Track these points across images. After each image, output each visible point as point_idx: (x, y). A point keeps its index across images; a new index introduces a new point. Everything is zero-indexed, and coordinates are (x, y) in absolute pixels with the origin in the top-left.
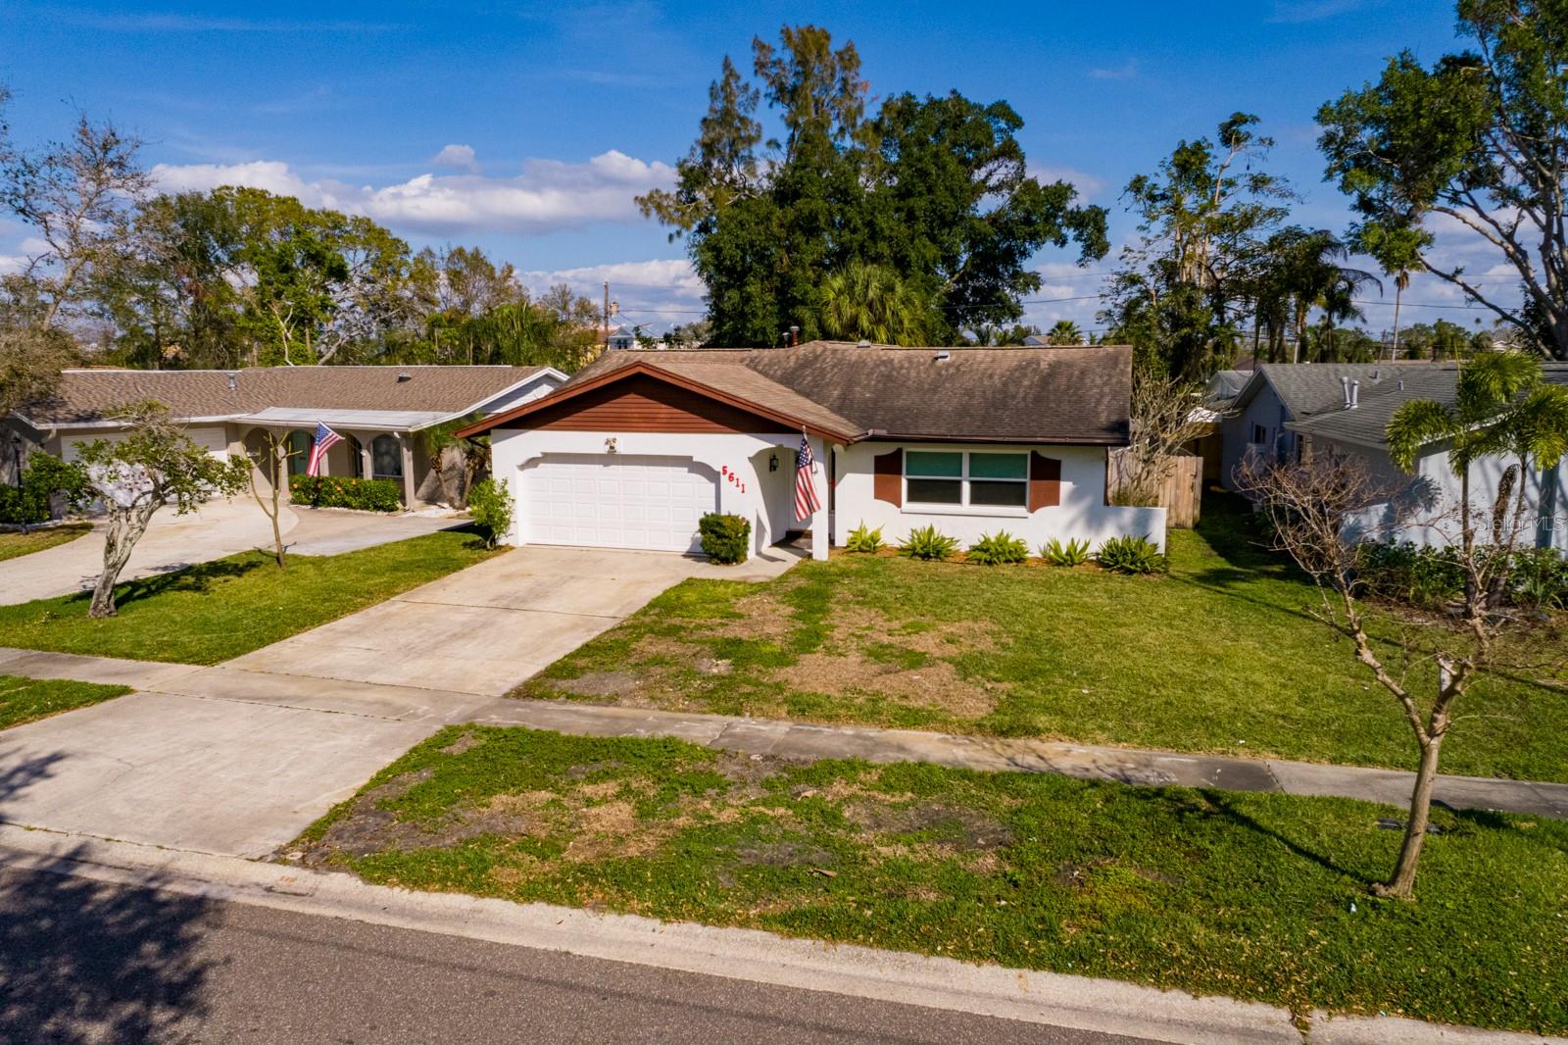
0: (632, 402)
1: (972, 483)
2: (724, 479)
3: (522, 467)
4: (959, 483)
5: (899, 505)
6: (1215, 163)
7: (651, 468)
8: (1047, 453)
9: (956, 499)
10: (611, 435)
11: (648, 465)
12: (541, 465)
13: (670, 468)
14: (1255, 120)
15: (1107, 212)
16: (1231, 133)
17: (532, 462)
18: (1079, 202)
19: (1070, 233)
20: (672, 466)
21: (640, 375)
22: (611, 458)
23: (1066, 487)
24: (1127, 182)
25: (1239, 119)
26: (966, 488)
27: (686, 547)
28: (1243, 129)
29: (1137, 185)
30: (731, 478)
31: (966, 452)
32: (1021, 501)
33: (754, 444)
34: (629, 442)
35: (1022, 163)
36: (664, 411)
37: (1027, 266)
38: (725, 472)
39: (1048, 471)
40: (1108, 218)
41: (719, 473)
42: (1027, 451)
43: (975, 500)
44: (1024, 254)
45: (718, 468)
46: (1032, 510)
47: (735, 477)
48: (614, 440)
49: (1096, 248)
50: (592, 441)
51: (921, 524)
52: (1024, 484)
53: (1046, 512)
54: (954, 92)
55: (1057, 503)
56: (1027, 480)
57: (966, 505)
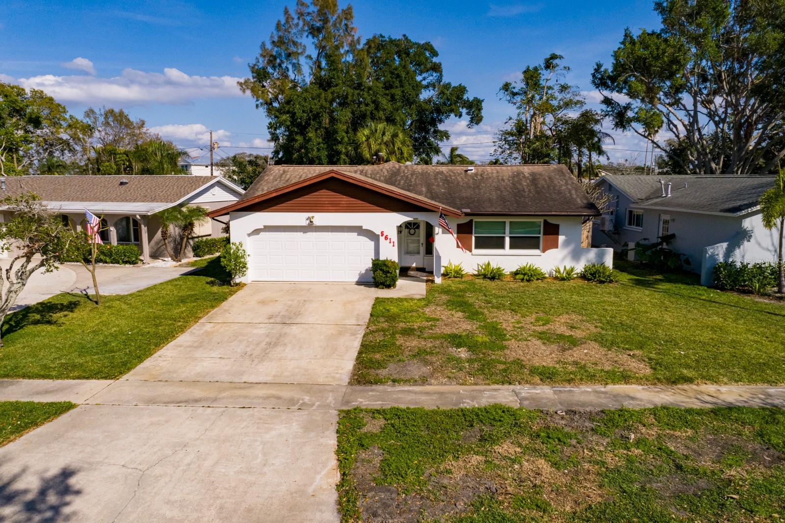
0: (324, 195)
1: (511, 237)
2: (382, 239)
3: (249, 235)
4: (504, 237)
5: (471, 251)
6: (543, 77)
7: (333, 233)
8: (552, 221)
9: (502, 246)
10: (310, 214)
11: (332, 232)
12: (261, 233)
13: (346, 234)
14: (561, 57)
15: (483, 101)
16: (548, 65)
17: (257, 232)
18: (469, 96)
19: (464, 111)
20: (347, 232)
21: (333, 178)
22: (310, 228)
23: (561, 238)
24: (501, 85)
25: (554, 57)
26: (507, 240)
27: (356, 279)
28: (555, 62)
29: (506, 87)
30: (386, 238)
31: (508, 220)
32: (537, 247)
33: (400, 218)
34: (321, 218)
35: (441, 74)
36: (345, 199)
38: (382, 235)
39: (552, 230)
40: (483, 104)
41: (379, 235)
42: (541, 220)
43: (512, 247)
44: (441, 121)
45: (378, 232)
46: (544, 251)
47: (389, 237)
48: (313, 217)
49: (476, 119)
50: (299, 218)
51: (483, 261)
52: (539, 237)
53: (551, 252)
54: (404, 36)
55: (557, 247)
56: (541, 235)
57: (507, 250)
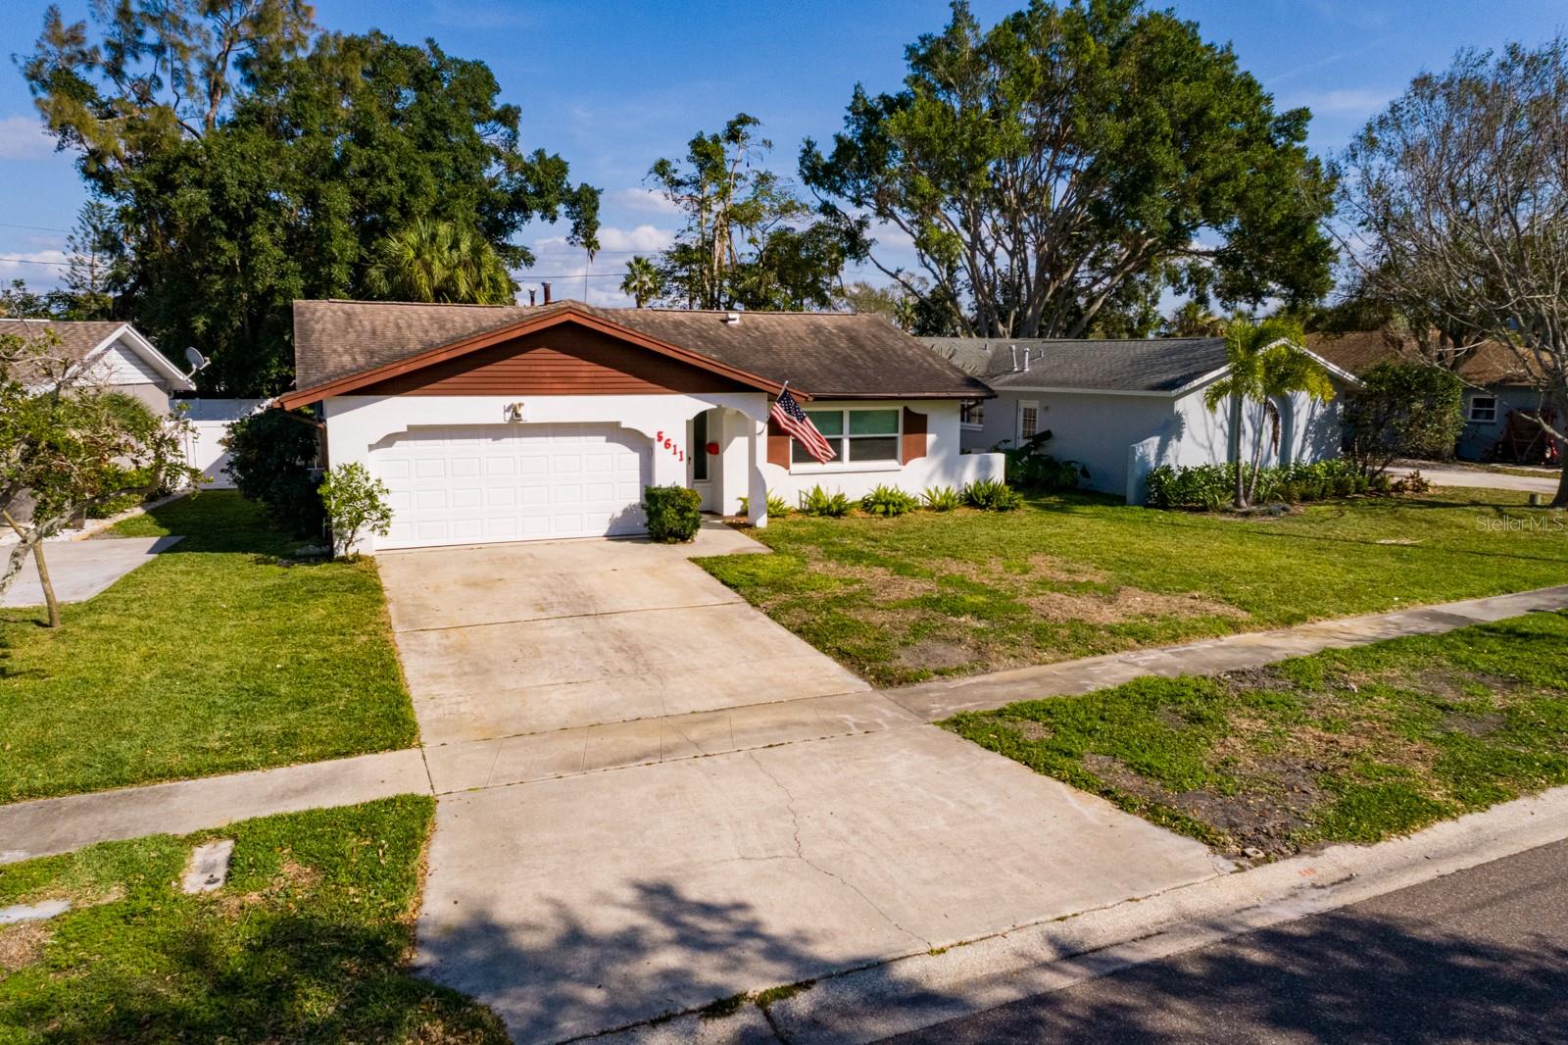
0: (544, 358)
1: (851, 440)
2: (659, 447)
3: (371, 447)
4: (840, 440)
5: (787, 468)
6: (727, 156)
8: (917, 408)
9: (838, 458)
10: (515, 400)
11: (554, 435)
12: (398, 443)
13: (583, 438)
14: (756, 122)
15: (600, 192)
16: (733, 135)
17: (389, 440)
18: (574, 181)
19: (561, 208)
20: (586, 435)
21: (569, 323)
22: (516, 427)
23: (931, 439)
25: (743, 120)
26: (846, 444)
27: (604, 531)
28: (748, 129)
29: (661, 168)
30: (667, 445)
31: (846, 409)
32: (894, 456)
33: (690, 405)
34: (537, 408)
35: (515, 131)
36: (587, 369)
37: (516, 239)
38: (660, 438)
39: (917, 425)
40: (601, 198)
41: (652, 440)
42: (899, 407)
43: (853, 458)
44: (514, 226)
45: (652, 434)
46: (905, 463)
47: (672, 443)
48: (520, 405)
49: (586, 230)
50: (489, 408)
51: (808, 485)
52: (895, 438)
53: (917, 463)
54: (430, 41)
55: (924, 455)
56: (899, 435)
57: (847, 464)
